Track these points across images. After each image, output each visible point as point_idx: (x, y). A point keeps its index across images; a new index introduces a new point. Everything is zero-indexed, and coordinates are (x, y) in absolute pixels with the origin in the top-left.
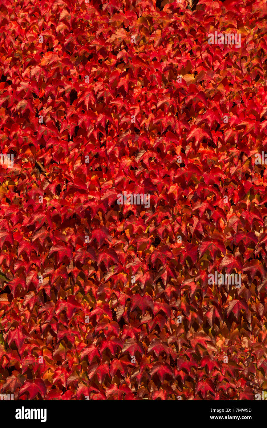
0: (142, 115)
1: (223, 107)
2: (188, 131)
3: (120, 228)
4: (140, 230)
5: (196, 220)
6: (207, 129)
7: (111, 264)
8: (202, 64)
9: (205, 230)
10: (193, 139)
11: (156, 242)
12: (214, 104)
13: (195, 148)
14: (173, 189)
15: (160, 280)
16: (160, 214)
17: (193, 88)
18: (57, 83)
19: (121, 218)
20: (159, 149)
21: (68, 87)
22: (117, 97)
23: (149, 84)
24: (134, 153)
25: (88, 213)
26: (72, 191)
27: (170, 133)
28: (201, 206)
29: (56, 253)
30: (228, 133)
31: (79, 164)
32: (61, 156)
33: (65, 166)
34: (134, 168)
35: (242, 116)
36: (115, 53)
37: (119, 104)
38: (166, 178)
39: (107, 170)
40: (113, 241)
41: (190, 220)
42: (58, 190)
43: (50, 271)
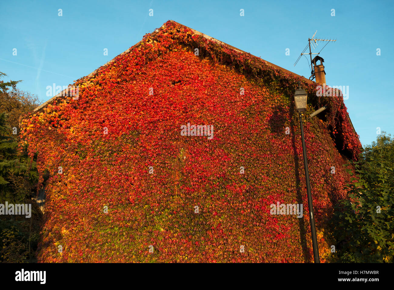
0: (164, 105)
1: (177, 104)
2: (171, 108)
3: (159, 124)
4: (162, 124)
5: (171, 123)
6: (174, 108)
7: (157, 130)
8: (174, 97)
9: (173, 125)
10: (172, 109)
11: (165, 126)
12: (175, 103)
13: (172, 111)
14: (168, 118)
15: (165, 133)
16: (166, 122)
17: (172, 101)
18: (150, 99)
19: (160, 122)
20: (166, 111)
21: (152, 100)
22: (160, 102)
23: (165, 100)
24: (162, 111)
25: (154, 121)
26: (152, 117)
27: (168, 108)
28: (172, 120)
29: (149, 128)
30: (177, 108)
31: (153, 113)
32: (150, 111)
33: (151, 113)
34: (162, 114)
35: (180, 106)
36: (160, 94)
37: (160, 103)
38: (167, 116)
39: (158, 114)
40: (158, 126)
41: (170, 123)
42: (150, 117)
43: (148, 131)
